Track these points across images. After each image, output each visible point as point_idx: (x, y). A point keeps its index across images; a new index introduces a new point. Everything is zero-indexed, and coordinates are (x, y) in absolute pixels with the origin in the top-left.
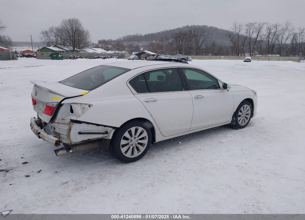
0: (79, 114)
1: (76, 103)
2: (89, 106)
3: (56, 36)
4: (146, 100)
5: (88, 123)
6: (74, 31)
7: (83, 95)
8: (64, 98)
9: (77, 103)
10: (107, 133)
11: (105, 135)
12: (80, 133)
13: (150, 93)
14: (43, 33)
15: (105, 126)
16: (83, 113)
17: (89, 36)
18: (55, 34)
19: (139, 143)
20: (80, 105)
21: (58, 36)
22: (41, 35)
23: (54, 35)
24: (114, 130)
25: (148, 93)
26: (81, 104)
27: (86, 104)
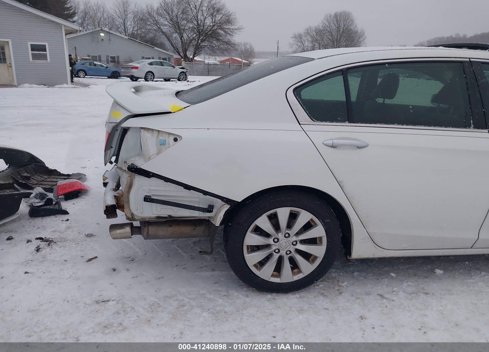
0: (151, 154)
1: (149, 129)
2: (176, 140)
3: (312, 42)
4: (330, 142)
5: (167, 180)
6: (341, 32)
7: (170, 113)
8: (128, 114)
9: (152, 130)
10: (210, 209)
11: (208, 215)
12: (147, 199)
13: (352, 124)
14: (295, 37)
15: (205, 193)
16: (159, 153)
17: (364, 40)
18: (312, 37)
19: (299, 252)
20: (156, 134)
21: (316, 40)
22: (292, 41)
23: (310, 39)
24: (227, 207)
25: (347, 124)
26: (159, 131)
27: (170, 134)
